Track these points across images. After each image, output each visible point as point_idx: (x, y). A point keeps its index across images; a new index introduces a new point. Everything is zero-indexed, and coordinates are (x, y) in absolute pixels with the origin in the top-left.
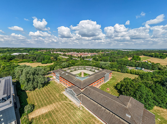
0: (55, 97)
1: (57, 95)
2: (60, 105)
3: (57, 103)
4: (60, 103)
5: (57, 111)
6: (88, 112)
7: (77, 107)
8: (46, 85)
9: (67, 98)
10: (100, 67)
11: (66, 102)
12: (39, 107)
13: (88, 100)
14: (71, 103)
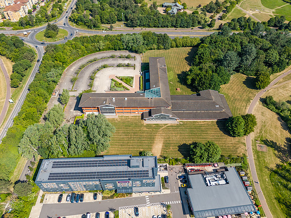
0: (146, 132)
3: (158, 134)
5: (168, 138)
7: (178, 125)
9: (157, 124)
11: (163, 127)
12: (150, 148)
14: (168, 125)
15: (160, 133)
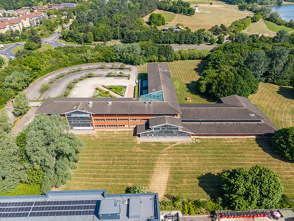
0: (140, 154)
1: (138, 150)
2: (168, 156)
3: (161, 158)
5: (178, 164)
6: (210, 139)
7: (193, 143)
9: (159, 143)
10: (116, 61)
11: (169, 147)
12: (146, 182)
13: (198, 125)
14: (176, 144)
15: (165, 157)
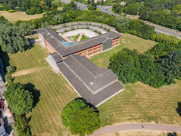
0: (37, 62)
1: (39, 61)
2: (40, 70)
3: (37, 68)
4: (40, 68)
5: (36, 74)
6: (64, 79)
7: (55, 74)
8: (30, 48)
9: (48, 64)
10: (114, 26)
11: (47, 68)
12: (21, 70)
13: (67, 68)
14: (50, 69)
